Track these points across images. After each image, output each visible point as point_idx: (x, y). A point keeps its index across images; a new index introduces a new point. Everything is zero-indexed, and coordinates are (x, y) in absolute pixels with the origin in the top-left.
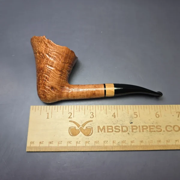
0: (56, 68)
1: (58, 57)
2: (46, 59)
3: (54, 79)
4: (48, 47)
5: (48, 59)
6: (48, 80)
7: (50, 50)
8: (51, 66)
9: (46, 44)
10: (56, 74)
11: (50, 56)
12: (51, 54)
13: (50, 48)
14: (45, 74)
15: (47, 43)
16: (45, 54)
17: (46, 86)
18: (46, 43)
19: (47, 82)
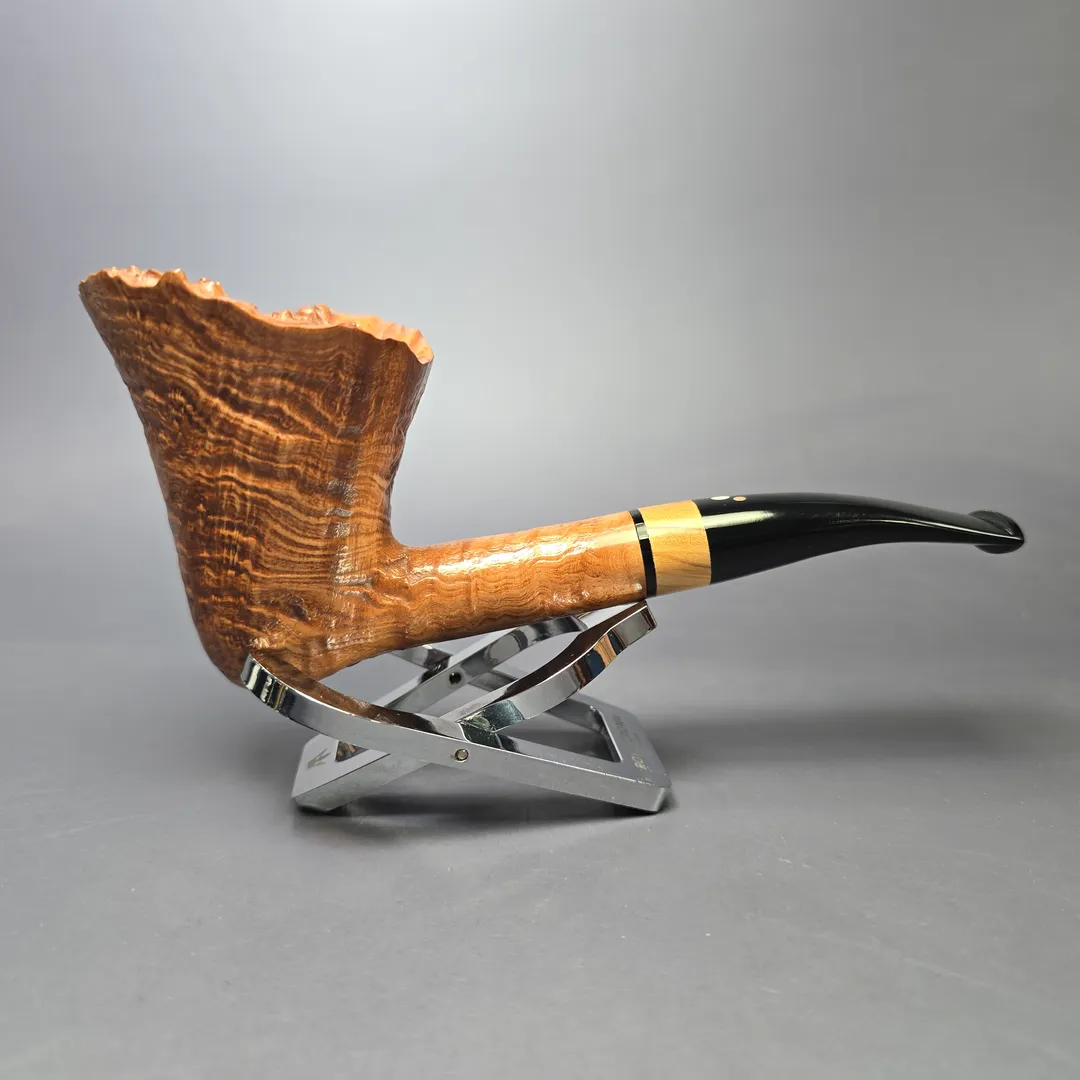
0: (304, 481)
2: (220, 431)
3: (300, 551)
4: (215, 347)
5: (229, 429)
6: (257, 565)
7: (236, 364)
8: (268, 473)
9: (201, 329)
10: (303, 518)
11: (244, 408)
12: (248, 392)
13: (230, 354)
14: (230, 526)
15: (204, 322)
16: (203, 394)
17: (252, 604)
18: (195, 318)
19: (253, 579)
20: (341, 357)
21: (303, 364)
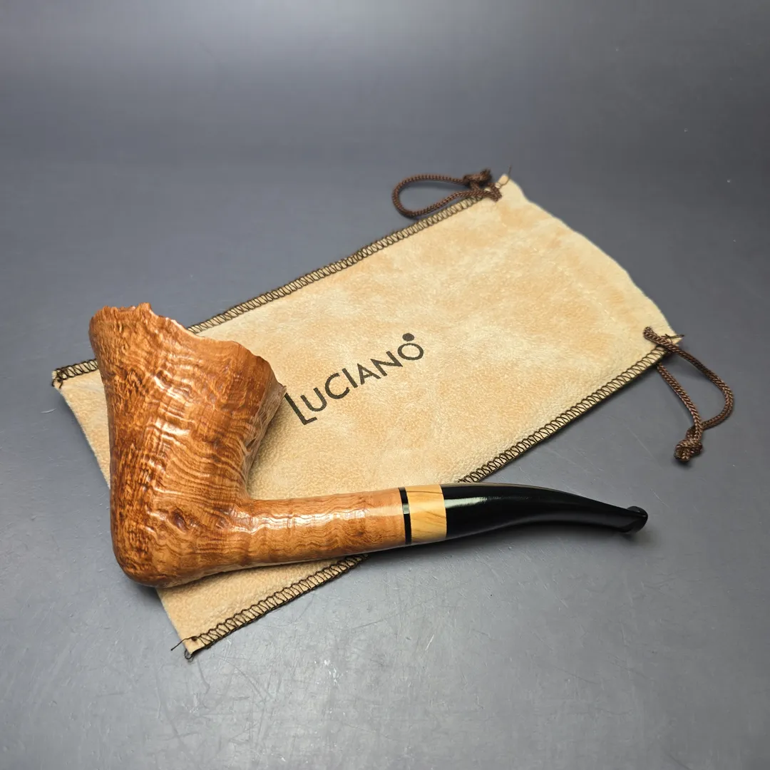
0: (196, 432)
1: (204, 386)
2: (153, 396)
3: (187, 477)
4: (160, 346)
5: (159, 396)
6: (159, 484)
7: (170, 356)
8: (174, 423)
9: (154, 336)
10: (192, 455)
11: (169, 383)
12: (174, 375)
13: (168, 351)
14: (148, 457)
15: (156, 332)
16: (148, 375)
17: (151, 510)
18: (152, 329)
19: (155, 493)
20: (229, 360)
21: (208, 360)
